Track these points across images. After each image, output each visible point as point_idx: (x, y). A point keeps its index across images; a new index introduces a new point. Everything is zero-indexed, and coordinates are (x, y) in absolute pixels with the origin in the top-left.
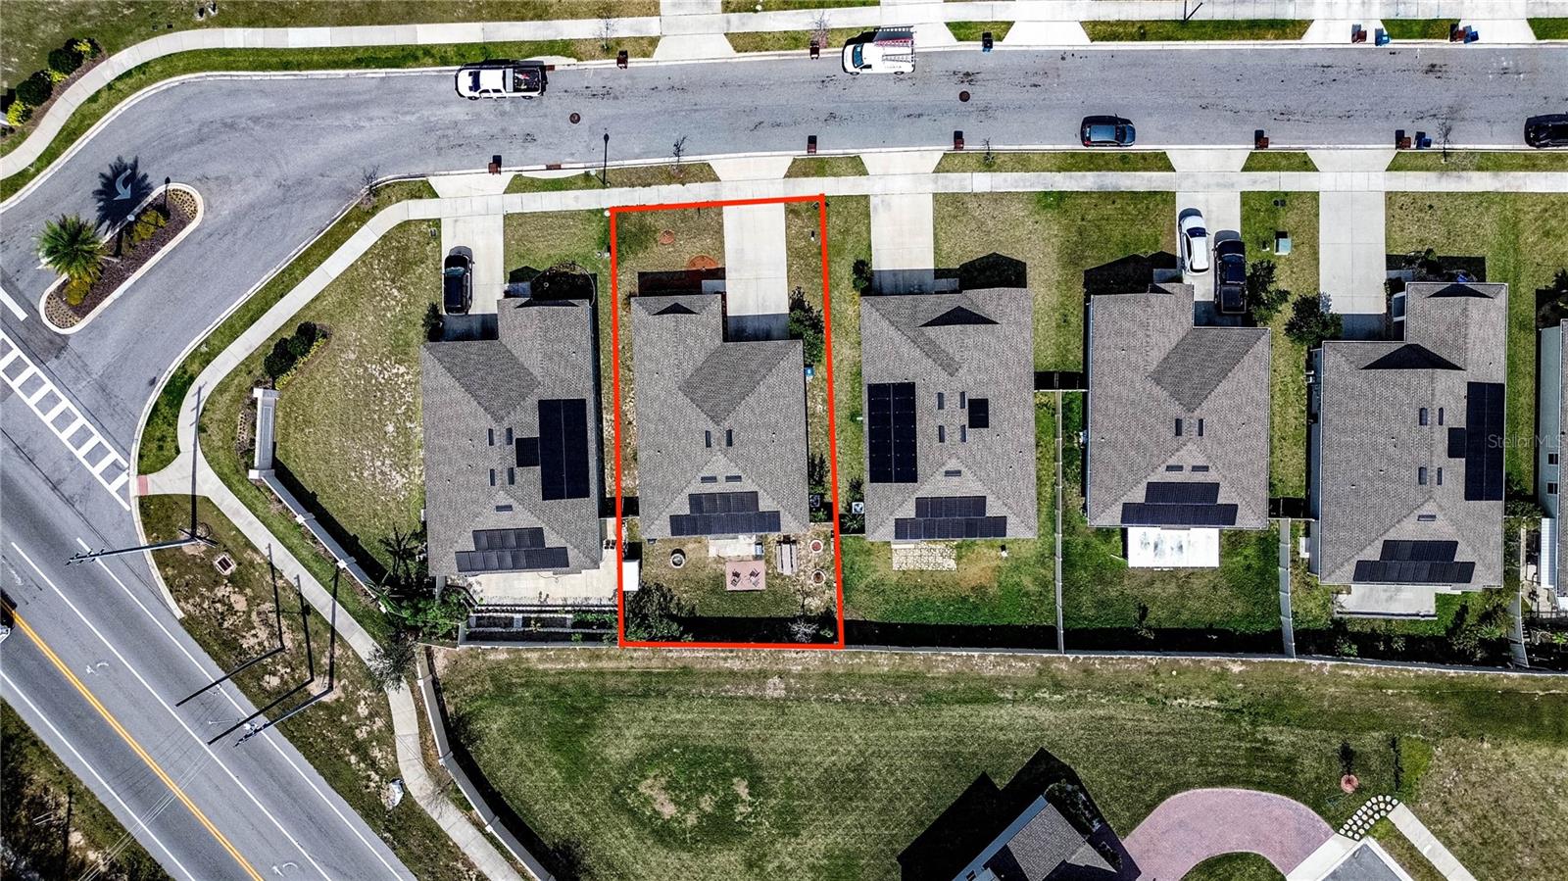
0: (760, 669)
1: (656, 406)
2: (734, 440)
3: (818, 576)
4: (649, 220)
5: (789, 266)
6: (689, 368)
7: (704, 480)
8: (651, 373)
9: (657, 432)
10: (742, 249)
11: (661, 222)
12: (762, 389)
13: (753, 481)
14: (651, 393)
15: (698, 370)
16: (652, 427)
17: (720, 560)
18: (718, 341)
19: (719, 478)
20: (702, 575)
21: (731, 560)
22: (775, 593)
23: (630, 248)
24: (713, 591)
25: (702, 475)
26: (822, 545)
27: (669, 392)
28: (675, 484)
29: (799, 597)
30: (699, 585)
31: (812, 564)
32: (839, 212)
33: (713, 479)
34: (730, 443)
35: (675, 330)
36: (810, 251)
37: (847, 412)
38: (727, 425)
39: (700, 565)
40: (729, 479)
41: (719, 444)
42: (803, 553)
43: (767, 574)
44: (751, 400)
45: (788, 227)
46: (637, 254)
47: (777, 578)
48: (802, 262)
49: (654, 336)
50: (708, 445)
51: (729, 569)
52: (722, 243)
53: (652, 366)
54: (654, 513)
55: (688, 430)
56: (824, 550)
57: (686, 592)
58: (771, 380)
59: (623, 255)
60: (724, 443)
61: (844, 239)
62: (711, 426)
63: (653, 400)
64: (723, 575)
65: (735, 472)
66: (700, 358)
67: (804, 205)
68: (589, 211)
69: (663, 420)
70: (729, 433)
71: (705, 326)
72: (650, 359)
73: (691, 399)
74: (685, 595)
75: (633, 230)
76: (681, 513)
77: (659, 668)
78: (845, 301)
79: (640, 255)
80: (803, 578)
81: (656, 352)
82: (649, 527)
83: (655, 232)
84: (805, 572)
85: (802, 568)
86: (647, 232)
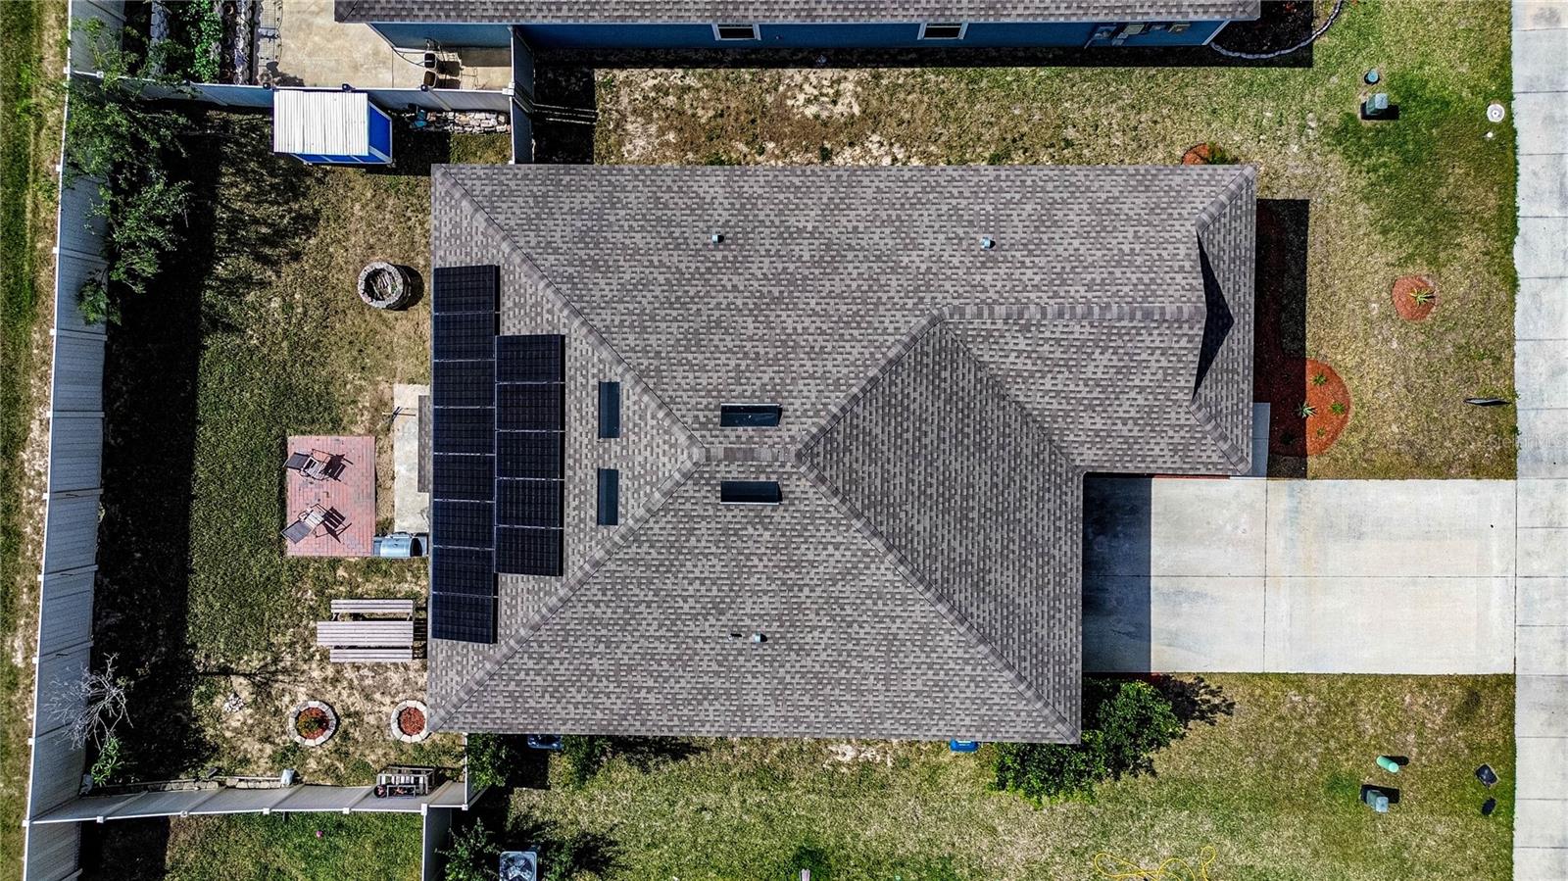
0: (19, 535)
1: (882, 238)
2: (740, 510)
3: (317, 722)
4: (1472, 244)
5: (1298, 681)
6: (1009, 356)
7: (610, 394)
8: (995, 223)
9: (787, 235)
10: (1360, 536)
11: (1458, 282)
12: (923, 608)
13: (597, 564)
14: (924, 217)
15: (996, 388)
16: (808, 219)
17: (383, 419)
18: (1089, 457)
19: (614, 445)
20: (340, 362)
21: (380, 451)
22: (272, 584)
23: (1389, 179)
24: (285, 392)
25: (626, 386)
26: (417, 738)
27: (924, 283)
28: (603, 287)
29: (254, 661)
30: (307, 349)
31: (357, 703)
32: (1462, 846)
33: (610, 425)
34: (733, 492)
35: (1148, 315)
36: (1345, 748)
37: (827, 839)
38: (799, 484)
39: (371, 358)
40: (609, 480)
41: (730, 455)
42: (395, 678)
43: (335, 563)
44: (886, 571)
45: (1424, 683)
46: (1366, 199)
47: (320, 593)
48: (1312, 721)
49: (1124, 240)
50: (731, 416)
51: (353, 444)
52: (1386, 473)
53: (1016, 231)
54: (512, 213)
55: (788, 344)
56: (398, 742)
57: (288, 307)
58: (952, 640)
59: (1367, 154)
60: (735, 473)
61: (1379, 859)
62: (796, 429)
63: (899, 226)
64: (336, 426)
65: (632, 506)
66: (1040, 396)
67: (1493, 734)
68: (1507, 55)
69: (831, 258)
70: (771, 493)
71: (1149, 418)
72: (1045, 221)
73: (897, 361)
74: (276, 303)
75: (1443, 192)
76: (507, 303)
77: (36, 211)
78: (1180, 852)
79: (1361, 208)
80: (316, 674)
81: (1067, 244)
82: (466, 194)
83: (1433, 261)
84: (335, 681)
85: (349, 673)
86: (1434, 233)
